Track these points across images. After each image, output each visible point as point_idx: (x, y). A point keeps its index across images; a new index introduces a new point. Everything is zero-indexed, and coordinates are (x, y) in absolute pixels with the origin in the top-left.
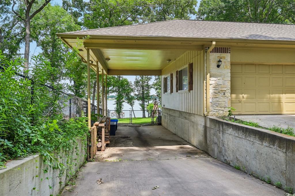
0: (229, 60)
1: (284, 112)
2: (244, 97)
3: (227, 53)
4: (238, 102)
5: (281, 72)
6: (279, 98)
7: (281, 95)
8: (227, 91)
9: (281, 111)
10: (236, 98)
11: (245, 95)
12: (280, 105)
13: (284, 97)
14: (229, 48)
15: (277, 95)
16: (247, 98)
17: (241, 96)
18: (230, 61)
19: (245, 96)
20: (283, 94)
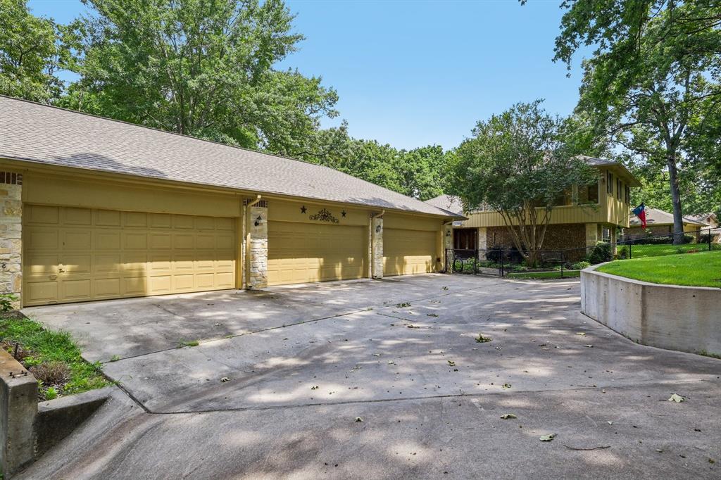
0: (19, 197)
1: (150, 292)
2: (63, 270)
3: (14, 183)
4: (48, 280)
5: (143, 225)
6: (141, 269)
7: (144, 265)
8: (12, 260)
9: (143, 291)
10: (45, 273)
11: (64, 266)
12: (143, 281)
13: (149, 268)
14: (18, 175)
15: (136, 265)
16: (71, 272)
17: (56, 268)
18: (20, 199)
19: (67, 268)
20: (146, 262)
